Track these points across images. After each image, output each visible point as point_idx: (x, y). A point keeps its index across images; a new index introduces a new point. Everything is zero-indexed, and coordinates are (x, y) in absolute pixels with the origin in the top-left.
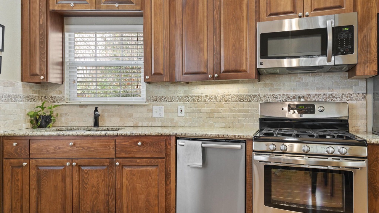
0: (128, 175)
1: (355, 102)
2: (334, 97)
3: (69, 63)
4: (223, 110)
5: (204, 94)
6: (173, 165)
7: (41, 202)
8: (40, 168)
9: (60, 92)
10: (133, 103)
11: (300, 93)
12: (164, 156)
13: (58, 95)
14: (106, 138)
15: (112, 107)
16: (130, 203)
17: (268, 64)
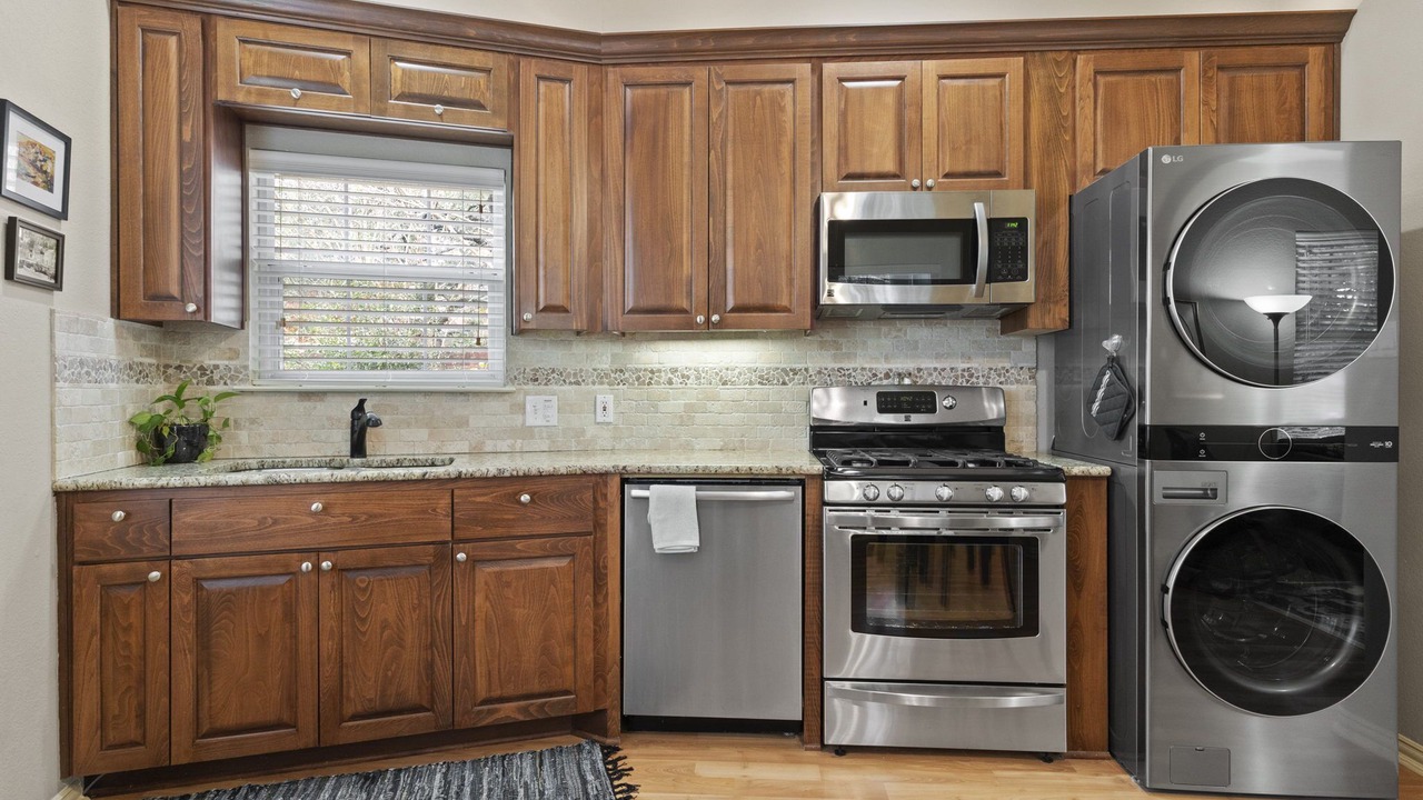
0: (492, 588)
1: (1014, 387)
2: (971, 376)
3: (259, 267)
4: (717, 406)
5: (669, 365)
6: (614, 552)
7: (210, 689)
8: (206, 585)
9: (235, 354)
10: (468, 388)
11: (899, 366)
12: (591, 529)
13: (227, 363)
14: (425, 486)
15: (404, 398)
16: (496, 663)
17: (840, 294)
